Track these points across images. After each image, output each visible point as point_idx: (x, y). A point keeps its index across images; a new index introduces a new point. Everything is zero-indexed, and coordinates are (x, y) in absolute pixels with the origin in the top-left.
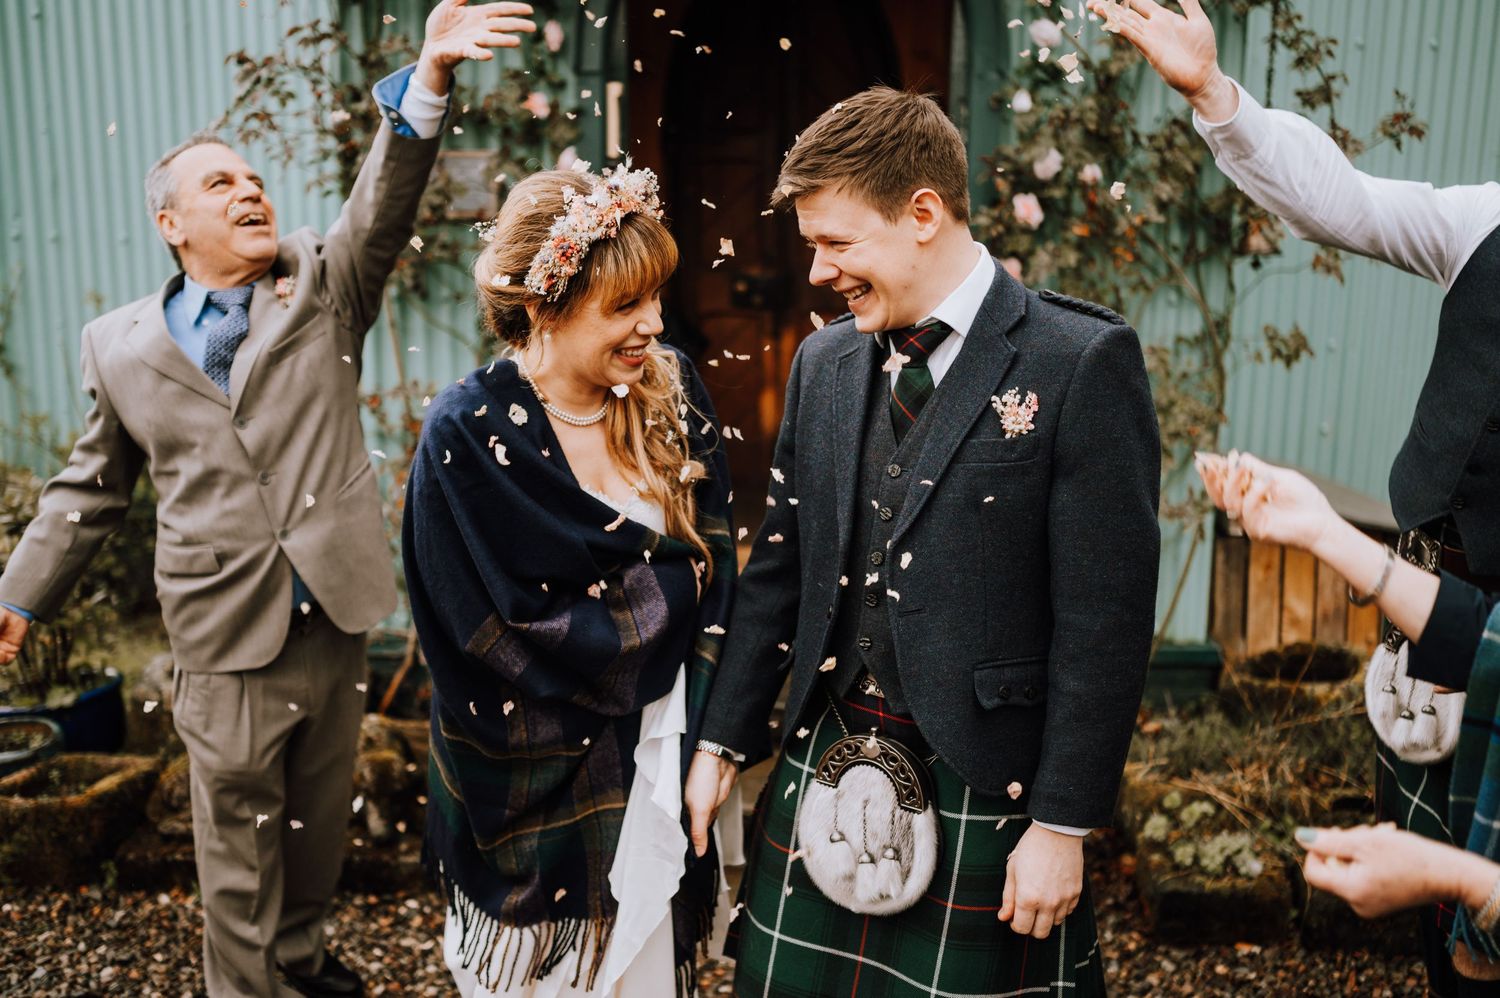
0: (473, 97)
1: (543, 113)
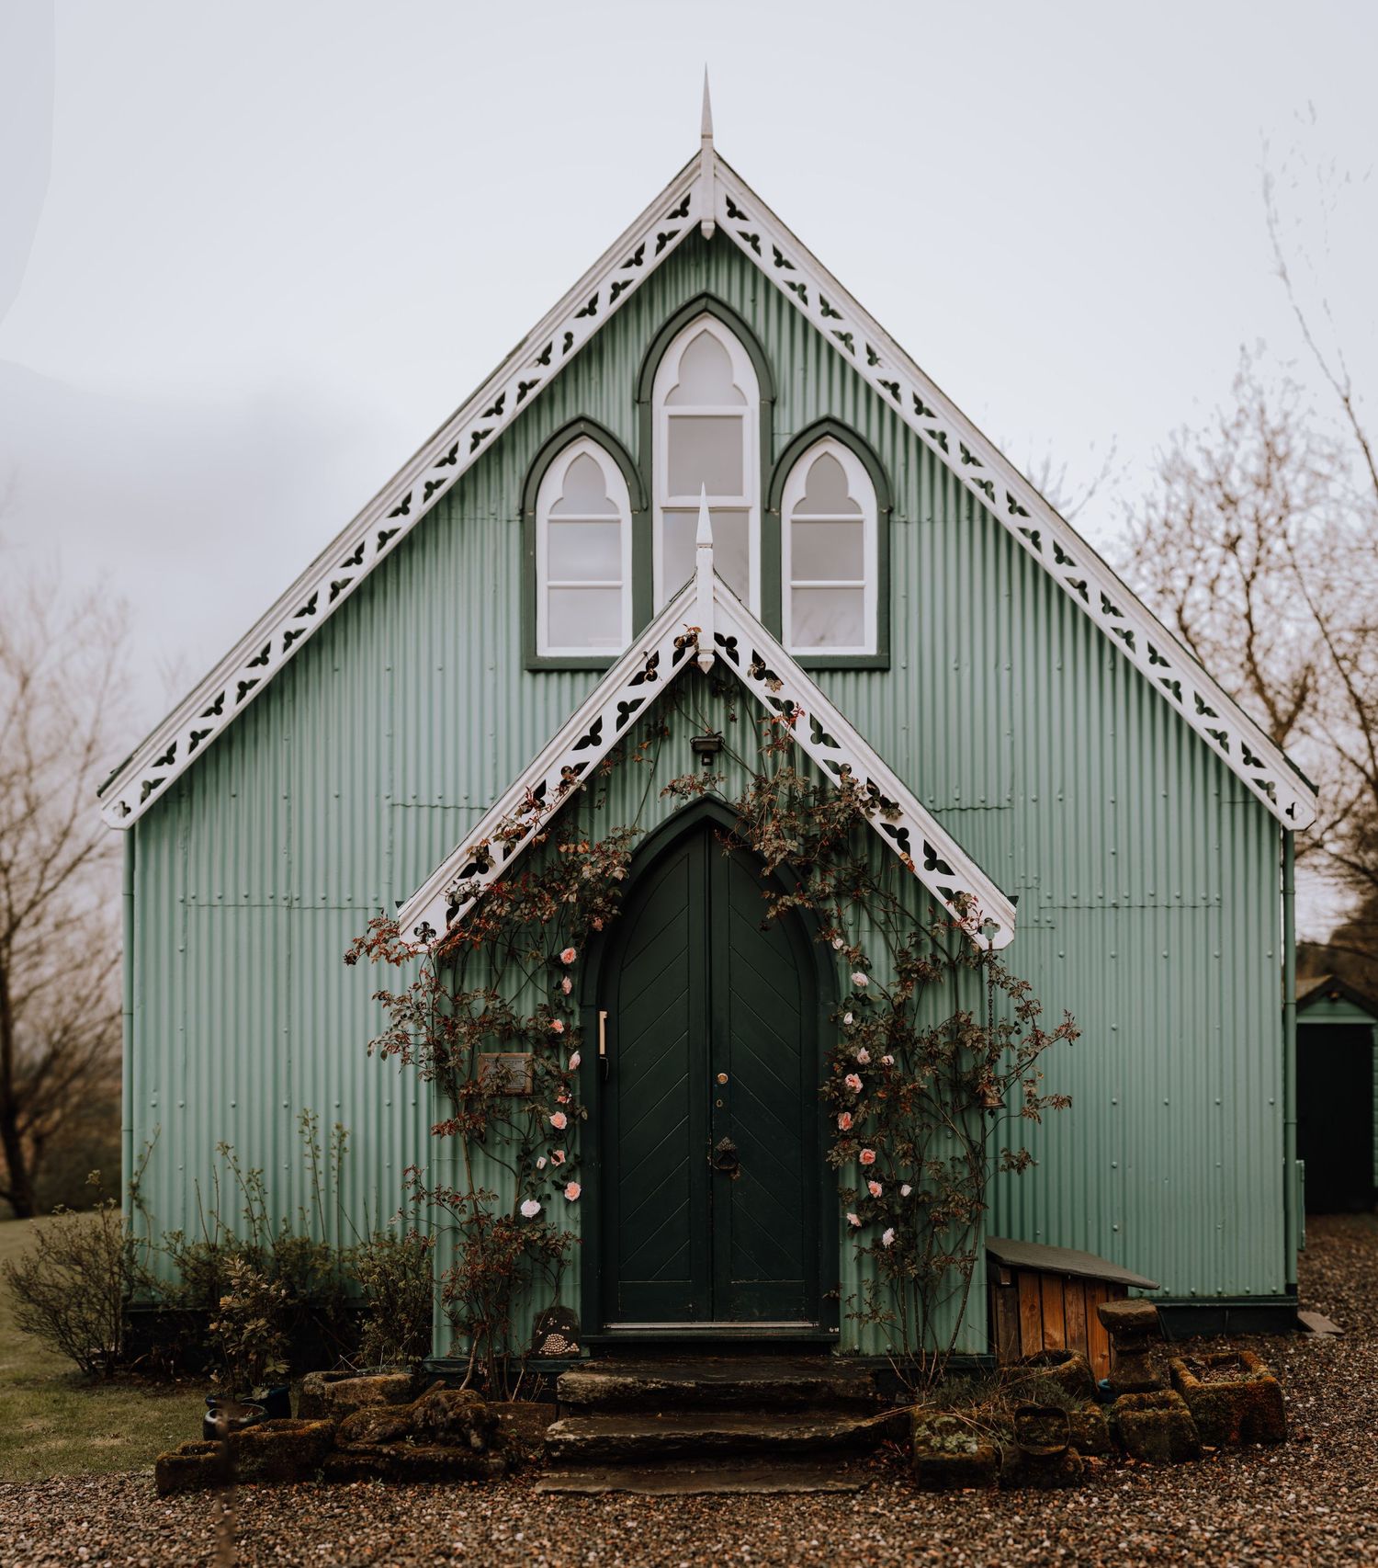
0: (519, 1022)
1: (561, 1030)
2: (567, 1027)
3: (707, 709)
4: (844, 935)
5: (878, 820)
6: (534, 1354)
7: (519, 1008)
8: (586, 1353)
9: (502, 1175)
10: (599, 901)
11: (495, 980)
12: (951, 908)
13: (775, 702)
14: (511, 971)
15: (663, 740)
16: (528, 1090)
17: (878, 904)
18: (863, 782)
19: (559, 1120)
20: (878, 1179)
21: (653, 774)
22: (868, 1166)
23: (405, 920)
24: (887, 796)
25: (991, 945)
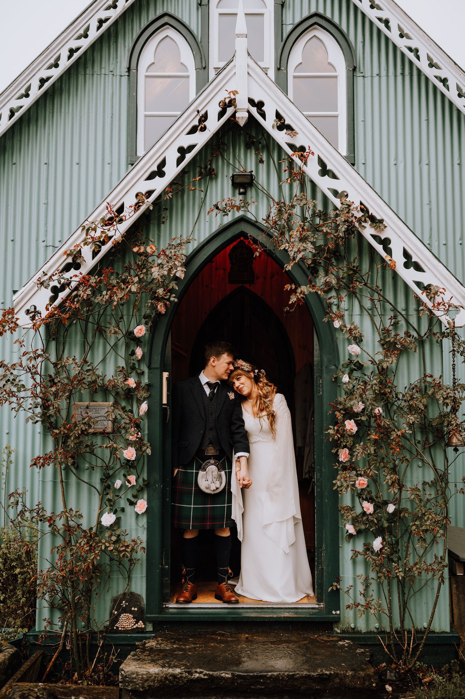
0: (103, 380)
1: (134, 386)
2: (138, 384)
3: (242, 156)
4: (342, 317)
5: (368, 232)
6: (111, 629)
7: (104, 369)
8: (150, 628)
9: (90, 492)
10: (161, 291)
11: (87, 348)
12: (424, 297)
13: (292, 146)
14: (99, 342)
15: (211, 179)
16: (109, 430)
17: (367, 293)
18: (357, 204)
19: (130, 453)
20: (370, 500)
21: (204, 201)
22: (362, 490)
23: (18, 304)
24: (375, 214)
25: (454, 323)
